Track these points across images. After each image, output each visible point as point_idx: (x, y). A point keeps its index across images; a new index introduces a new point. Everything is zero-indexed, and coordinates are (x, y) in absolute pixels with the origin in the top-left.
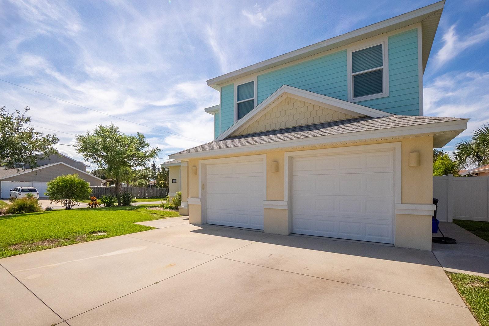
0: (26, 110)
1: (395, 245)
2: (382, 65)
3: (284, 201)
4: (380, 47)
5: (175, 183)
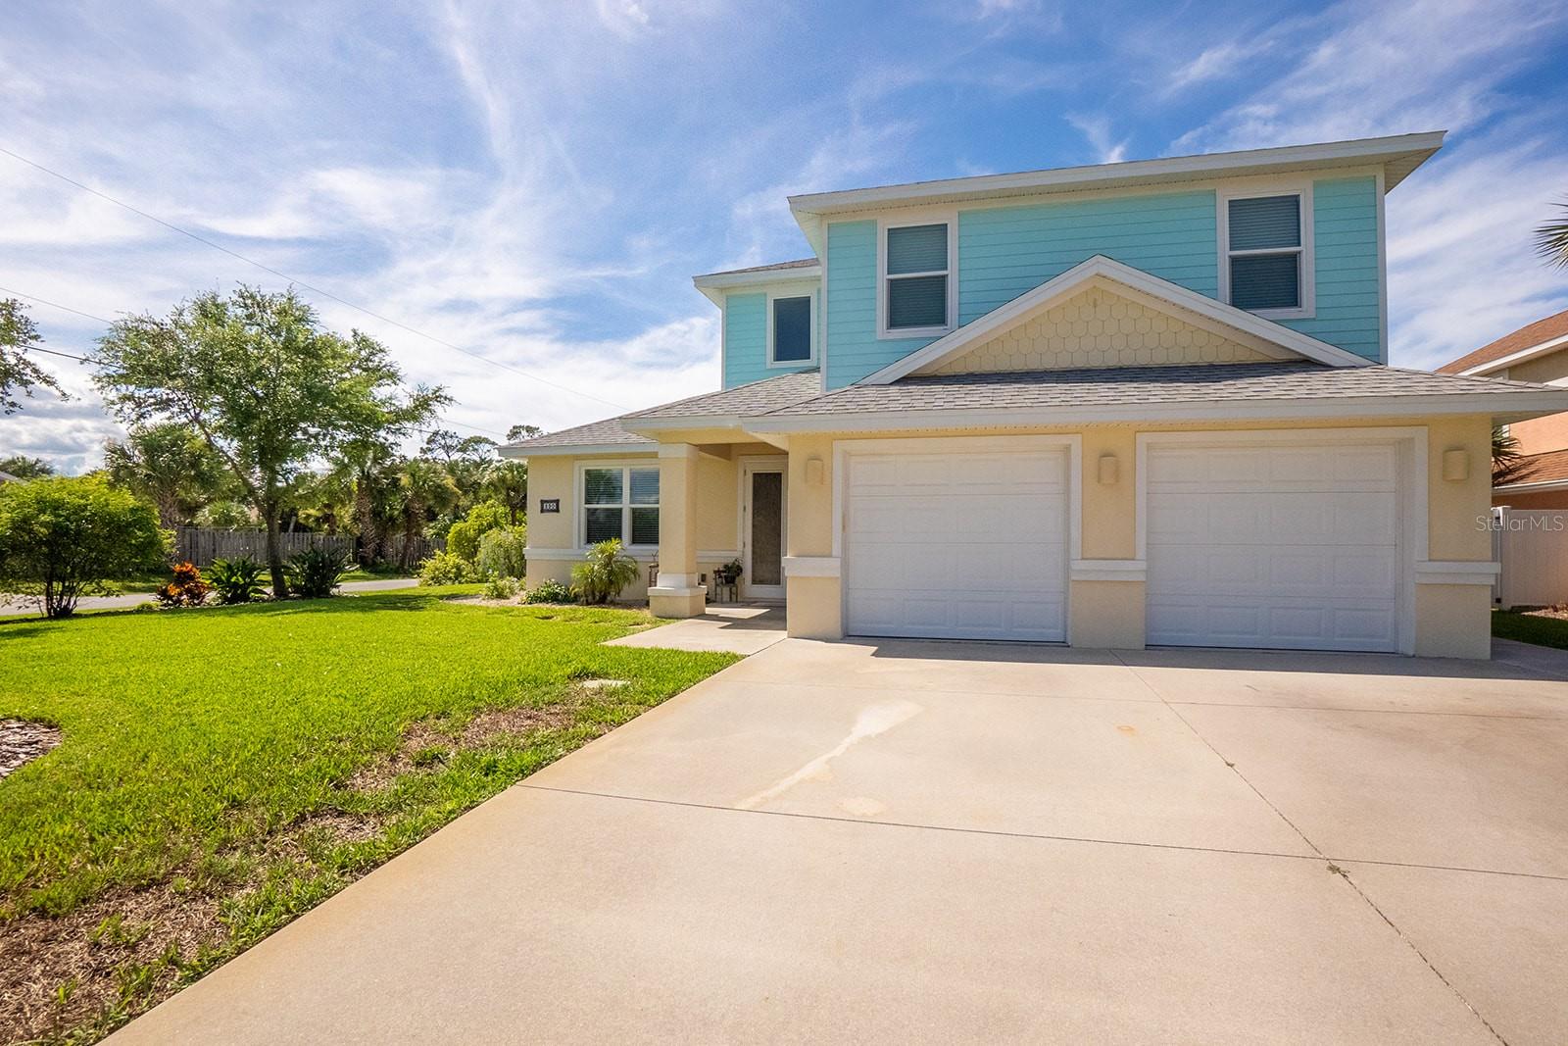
1: (1411, 653)
2: (1299, 244)
3: (1133, 559)
4: (1294, 201)
5: (555, 514)
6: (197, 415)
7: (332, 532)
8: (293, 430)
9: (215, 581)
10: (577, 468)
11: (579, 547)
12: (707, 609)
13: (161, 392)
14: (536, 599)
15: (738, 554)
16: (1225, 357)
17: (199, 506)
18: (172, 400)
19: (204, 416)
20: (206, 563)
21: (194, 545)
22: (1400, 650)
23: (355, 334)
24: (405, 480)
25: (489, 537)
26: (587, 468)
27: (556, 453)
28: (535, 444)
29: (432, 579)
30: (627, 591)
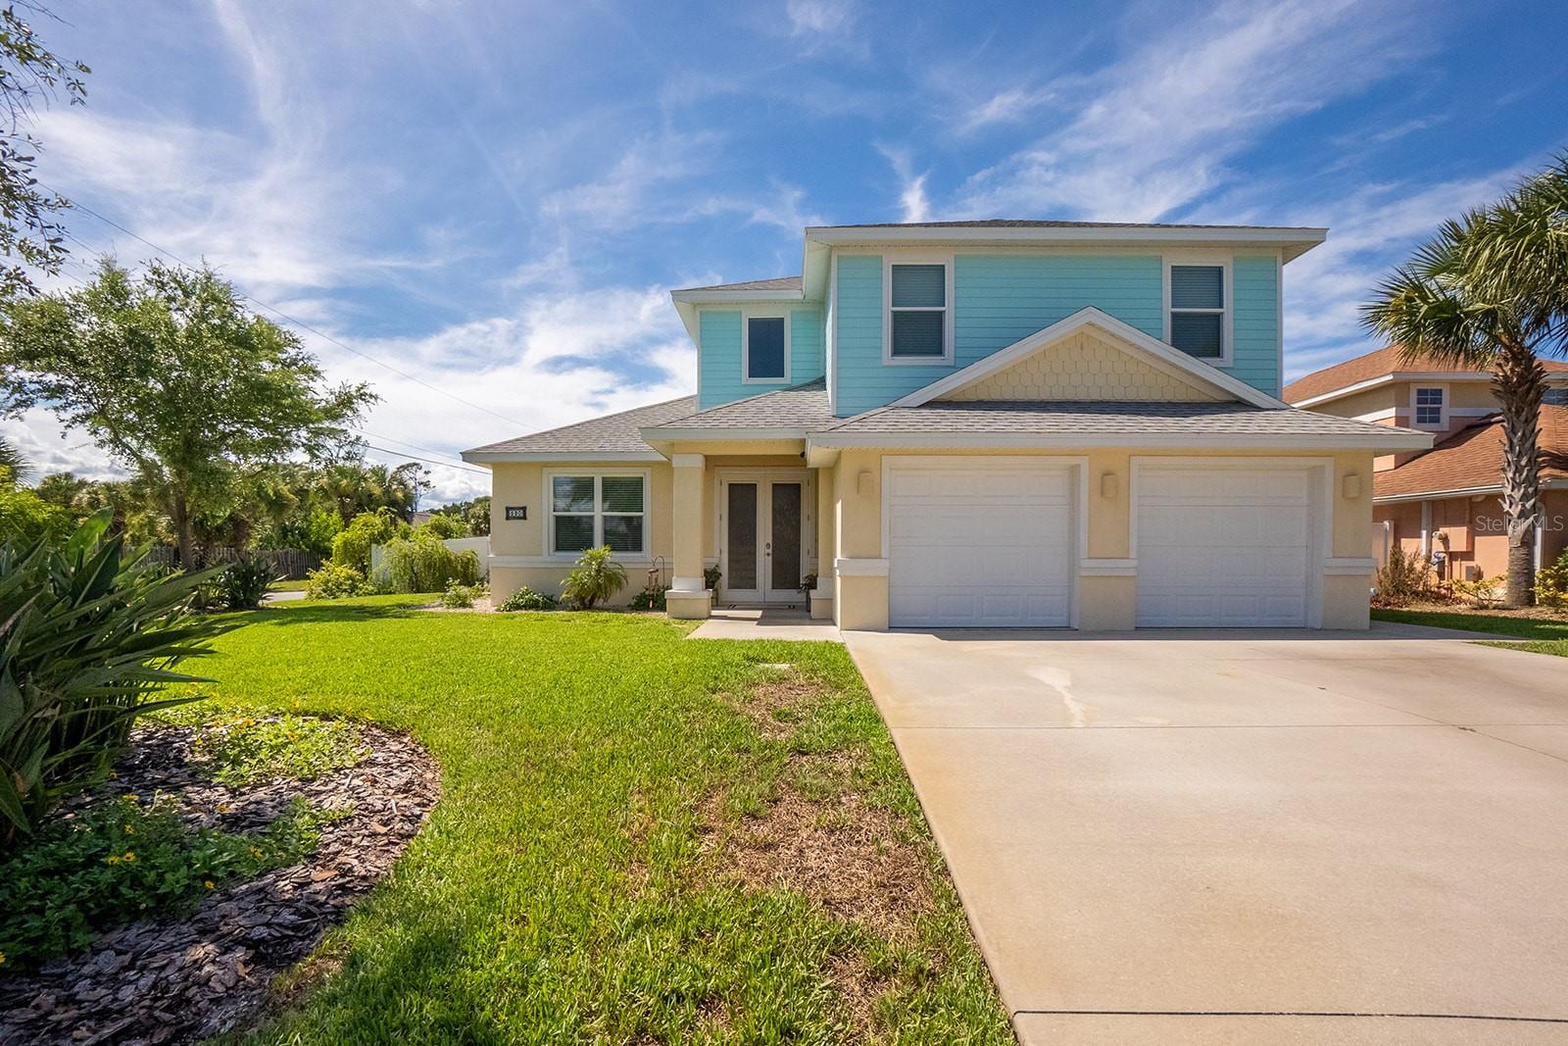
1: (1319, 627)
2: (1221, 306)
3: (1128, 558)
4: (1219, 271)
5: (522, 521)
10: (544, 477)
11: (549, 555)
14: (517, 606)
15: (716, 561)
16: (1181, 396)
22: (1309, 625)
25: (390, 546)
26: (557, 475)
27: (527, 459)
28: (500, 450)
29: (325, 591)
30: (617, 597)
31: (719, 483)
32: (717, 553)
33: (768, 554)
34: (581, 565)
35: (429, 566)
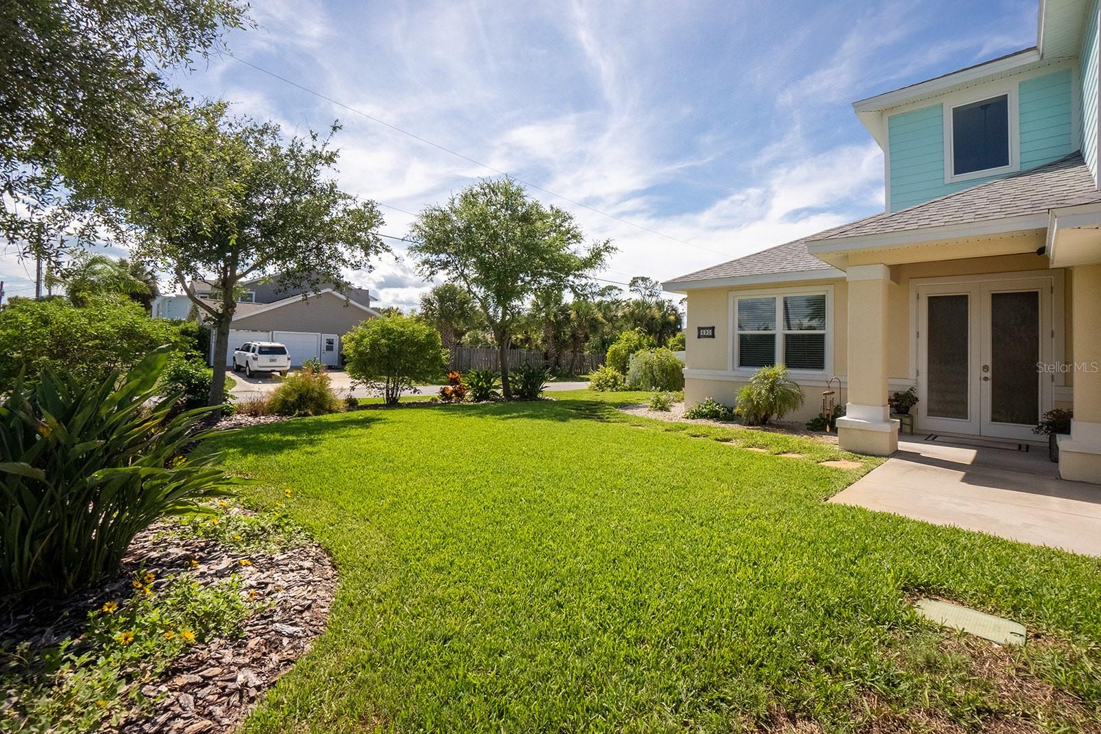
0: (335, 128)
5: (711, 339)
6: (463, 271)
7: (530, 349)
8: (515, 280)
9: (470, 384)
10: (731, 301)
11: (734, 370)
12: (900, 443)
13: (443, 256)
14: (698, 415)
15: (911, 383)
17: (463, 334)
18: (449, 262)
19: (466, 271)
20: (465, 373)
21: (460, 357)
23: (552, 208)
24: (573, 315)
25: (637, 356)
26: (740, 298)
27: (715, 285)
28: (693, 278)
29: (598, 386)
30: (790, 416)
31: (915, 297)
32: (913, 375)
33: (986, 379)
34: (754, 383)
35: (663, 370)
